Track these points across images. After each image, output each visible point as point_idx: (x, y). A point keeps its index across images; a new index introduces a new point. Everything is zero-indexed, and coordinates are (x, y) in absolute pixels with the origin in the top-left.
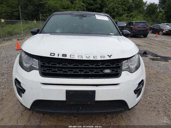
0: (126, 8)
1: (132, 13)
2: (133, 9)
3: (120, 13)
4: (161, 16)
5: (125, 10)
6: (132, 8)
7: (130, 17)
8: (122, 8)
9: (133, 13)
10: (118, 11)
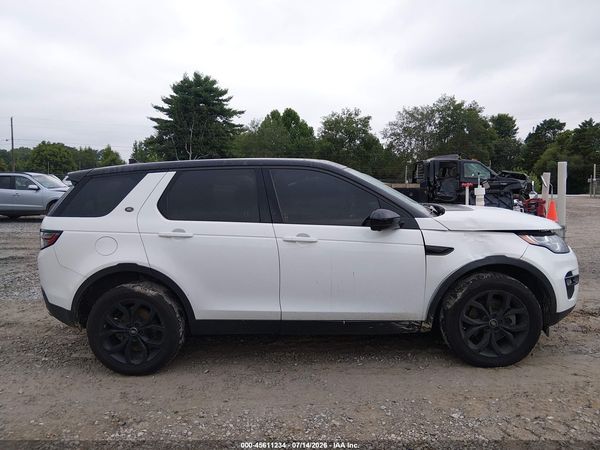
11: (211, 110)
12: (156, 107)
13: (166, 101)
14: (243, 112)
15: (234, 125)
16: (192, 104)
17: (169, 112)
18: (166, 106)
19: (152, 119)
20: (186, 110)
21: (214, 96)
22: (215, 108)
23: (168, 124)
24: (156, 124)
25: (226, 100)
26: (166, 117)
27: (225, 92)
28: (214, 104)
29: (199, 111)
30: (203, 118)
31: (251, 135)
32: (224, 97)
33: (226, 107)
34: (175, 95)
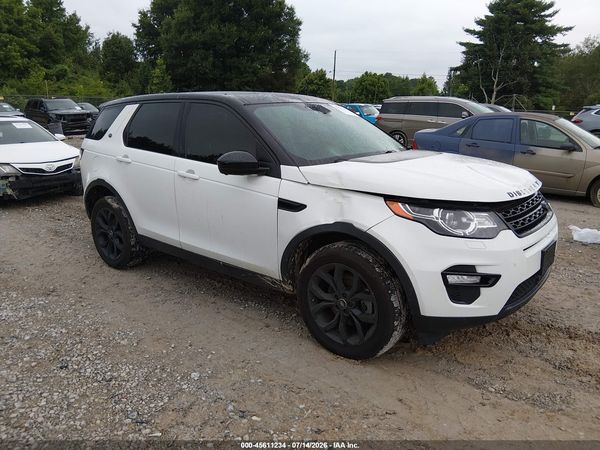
0: (33, 48)
1: (59, 66)
2: (58, 51)
3: (14, 64)
4: (158, 77)
5: (30, 55)
6: (56, 46)
7: (58, 80)
8: (18, 48)
9: (66, 67)
10: (6, 58)
11: (527, 29)
12: (467, 31)
13: (479, 23)
14: (570, 29)
15: (556, 46)
16: (507, 23)
17: (479, 35)
18: (479, 28)
19: (462, 44)
20: (499, 31)
21: (536, 12)
22: (533, 26)
23: (477, 48)
24: (464, 49)
25: (550, 16)
26: (477, 41)
27: (551, 5)
28: (534, 22)
29: (515, 31)
30: (517, 40)
31: (581, 56)
32: (547, 12)
33: (549, 24)
34: (490, 14)
